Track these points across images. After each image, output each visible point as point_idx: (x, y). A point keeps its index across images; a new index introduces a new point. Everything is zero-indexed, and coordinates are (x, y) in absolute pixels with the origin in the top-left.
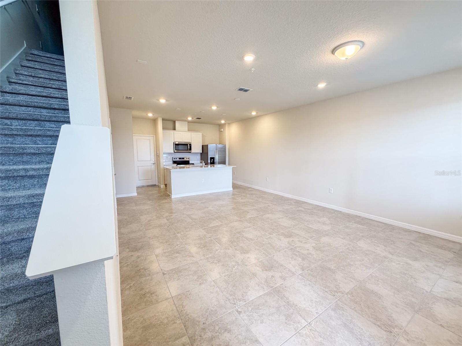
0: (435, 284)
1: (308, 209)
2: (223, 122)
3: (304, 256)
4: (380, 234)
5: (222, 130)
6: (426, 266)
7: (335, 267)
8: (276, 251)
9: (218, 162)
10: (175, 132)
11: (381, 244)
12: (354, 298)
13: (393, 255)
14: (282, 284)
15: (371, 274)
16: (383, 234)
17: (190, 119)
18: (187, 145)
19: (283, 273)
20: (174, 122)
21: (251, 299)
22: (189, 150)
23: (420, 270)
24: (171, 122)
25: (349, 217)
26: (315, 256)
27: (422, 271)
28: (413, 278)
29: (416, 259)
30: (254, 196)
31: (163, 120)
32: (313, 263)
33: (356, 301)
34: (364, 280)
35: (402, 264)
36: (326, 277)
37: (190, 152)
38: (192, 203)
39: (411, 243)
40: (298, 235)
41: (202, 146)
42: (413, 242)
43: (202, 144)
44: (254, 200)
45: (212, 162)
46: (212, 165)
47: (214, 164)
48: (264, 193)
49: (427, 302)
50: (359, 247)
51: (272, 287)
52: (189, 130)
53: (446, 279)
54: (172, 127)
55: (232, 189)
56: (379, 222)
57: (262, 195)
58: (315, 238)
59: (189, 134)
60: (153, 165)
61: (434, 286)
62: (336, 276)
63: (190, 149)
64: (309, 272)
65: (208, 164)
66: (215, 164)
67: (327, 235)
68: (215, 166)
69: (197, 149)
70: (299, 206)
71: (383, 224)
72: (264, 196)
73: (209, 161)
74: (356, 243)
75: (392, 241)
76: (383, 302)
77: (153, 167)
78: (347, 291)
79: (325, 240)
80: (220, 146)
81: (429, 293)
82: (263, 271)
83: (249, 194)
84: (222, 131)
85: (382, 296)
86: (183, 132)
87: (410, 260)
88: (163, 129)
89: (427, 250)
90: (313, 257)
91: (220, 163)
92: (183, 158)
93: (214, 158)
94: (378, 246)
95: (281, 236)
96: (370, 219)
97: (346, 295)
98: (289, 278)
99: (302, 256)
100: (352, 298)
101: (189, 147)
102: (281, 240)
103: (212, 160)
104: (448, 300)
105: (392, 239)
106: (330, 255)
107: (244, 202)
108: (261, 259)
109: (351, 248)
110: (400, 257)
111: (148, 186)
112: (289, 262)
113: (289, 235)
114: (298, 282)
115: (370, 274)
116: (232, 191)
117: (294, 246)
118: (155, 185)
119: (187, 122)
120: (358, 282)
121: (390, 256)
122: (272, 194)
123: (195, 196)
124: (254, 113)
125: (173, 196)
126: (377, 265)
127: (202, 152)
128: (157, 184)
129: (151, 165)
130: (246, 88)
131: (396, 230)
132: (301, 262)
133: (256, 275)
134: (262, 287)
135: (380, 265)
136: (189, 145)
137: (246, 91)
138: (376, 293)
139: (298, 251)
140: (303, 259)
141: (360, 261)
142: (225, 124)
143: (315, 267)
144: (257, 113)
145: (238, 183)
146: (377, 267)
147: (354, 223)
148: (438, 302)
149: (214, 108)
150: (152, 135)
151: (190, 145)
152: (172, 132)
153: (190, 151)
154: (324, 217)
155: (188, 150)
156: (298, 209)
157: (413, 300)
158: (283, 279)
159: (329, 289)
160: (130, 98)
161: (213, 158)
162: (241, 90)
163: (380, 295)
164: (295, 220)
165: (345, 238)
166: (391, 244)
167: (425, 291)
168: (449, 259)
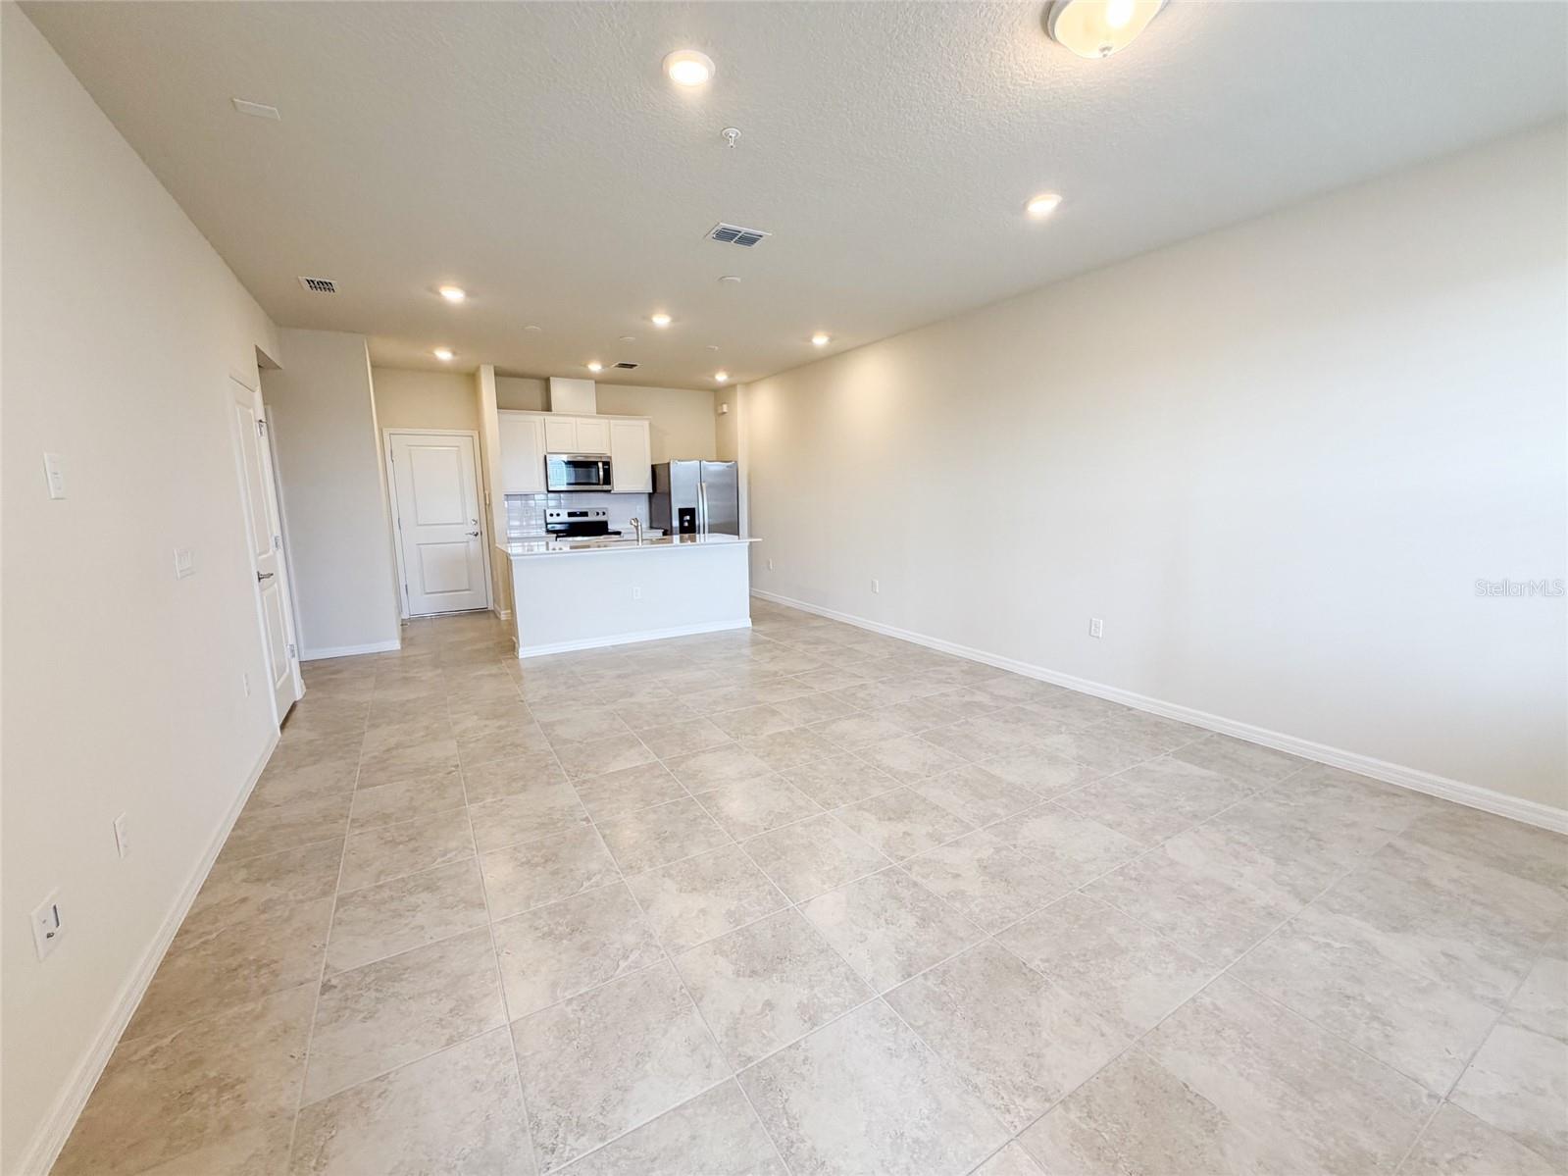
0: (1474, 1054)
1: (1008, 699)
2: (721, 377)
3: (932, 905)
4: (1269, 805)
5: (725, 408)
6: (1443, 959)
7: (1047, 961)
8: (824, 883)
9: (709, 526)
10: (548, 417)
11: (1262, 852)
12: (1094, 1125)
13: (1305, 901)
14: (796, 1046)
15: (1194, 1000)
16: (1280, 805)
17: (595, 367)
18: (596, 463)
19: (816, 990)
20: (546, 382)
21: (635, 1124)
22: (601, 482)
23: (1416, 977)
24: (534, 381)
25: (1157, 731)
26: (977, 905)
27: (1425, 983)
28: (1377, 1018)
29: (1399, 924)
30: (822, 648)
31: (499, 374)
32: (961, 939)
33: (1099, 1141)
34: (1157, 1028)
35: (1337, 945)
36: (997, 1009)
37: (609, 491)
38: (582, 676)
39: (1390, 846)
40: (936, 808)
41: (654, 468)
42: (1400, 843)
43: (652, 460)
44: (815, 666)
45: (686, 524)
46: (687, 535)
47: (694, 532)
48: (863, 635)
49: (1430, 1155)
50: (1172, 863)
51: (750, 1059)
52: (601, 411)
53: (1526, 1027)
54: (539, 400)
55: (751, 625)
56: (1275, 752)
57: (850, 646)
58: (1001, 823)
59: (603, 423)
60: (472, 537)
61: (1467, 1065)
62: (1039, 1005)
63: (607, 480)
64: (929, 983)
65: (671, 534)
66: (699, 533)
67: (1053, 809)
68: (698, 538)
69: (630, 477)
70: (978, 688)
71: (1288, 762)
72: (857, 647)
73: (676, 523)
74: (1163, 846)
75: (1313, 836)
76: (1223, 1153)
77: (474, 545)
78: (1068, 1087)
79: (1041, 829)
80: (717, 467)
81: (1443, 1100)
82: (738, 975)
83: (806, 642)
84: (724, 413)
85: (1224, 1118)
86: (578, 419)
87: (1378, 928)
88: (498, 408)
89: (1452, 881)
90: (966, 911)
91: (715, 529)
92: (585, 514)
93: (694, 509)
94: (1252, 862)
95: (866, 814)
96: (1238, 741)
97: (1060, 1110)
98: (836, 1014)
99: (922, 905)
100: (1084, 1126)
101: (601, 473)
102: (859, 832)
103: (688, 518)
104: (1527, 1143)
105: (1311, 829)
106: (1042, 901)
107: (775, 674)
108: (749, 921)
109: (1135, 869)
110: (1334, 911)
111: (460, 615)
112: (861, 934)
113: (898, 812)
114: (869, 1037)
115: (1191, 996)
116: (749, 633)
117: (903, 858)
118: (482, 612)
119: (593, 382)
120: (1130, 1036)
121: (1293, 906)
122: (888, 641)
123: (605, 648)
124: (820, 340)
125: (524, 652)
126: (1227, 951)
127: (651, 491)
128: (491, 607)
129: (466, 538)
130: (744, 229)
131: (1334, 786)
132: (912, 933)
133: (701, 999)
134: (705, 1060)
135: (1241, 951)
136: (600, 465)
137: (749, 240)
138: (1197, 1101)
139: (915, 884)
140: (923, 922)
141: (1161, 929)
142: (730, 388)
143: (963, 962)
144: (831, 339)
145: (779, 601)
146: (1229, 962)
147: (1170, 757)
148: (1479, 1155)
149: (661, 320)
150: (469, 432)
151: (607, 464)
152: (538, 418)
153: (606, 487)
154: (1061, 733)
155: (598, 484)
156: (967, 699)
157: (1366, 1141)
158: (810, 1019)
159: (992, 1077)
160: (325, 286)
161: (691, 512)
162: (725, 235)
163: (1214, 1108)
164: (940, 744)
165: (1120, 824)
166: (1308, 851)
167: (1425, 1092)
168: (1546, 922)
